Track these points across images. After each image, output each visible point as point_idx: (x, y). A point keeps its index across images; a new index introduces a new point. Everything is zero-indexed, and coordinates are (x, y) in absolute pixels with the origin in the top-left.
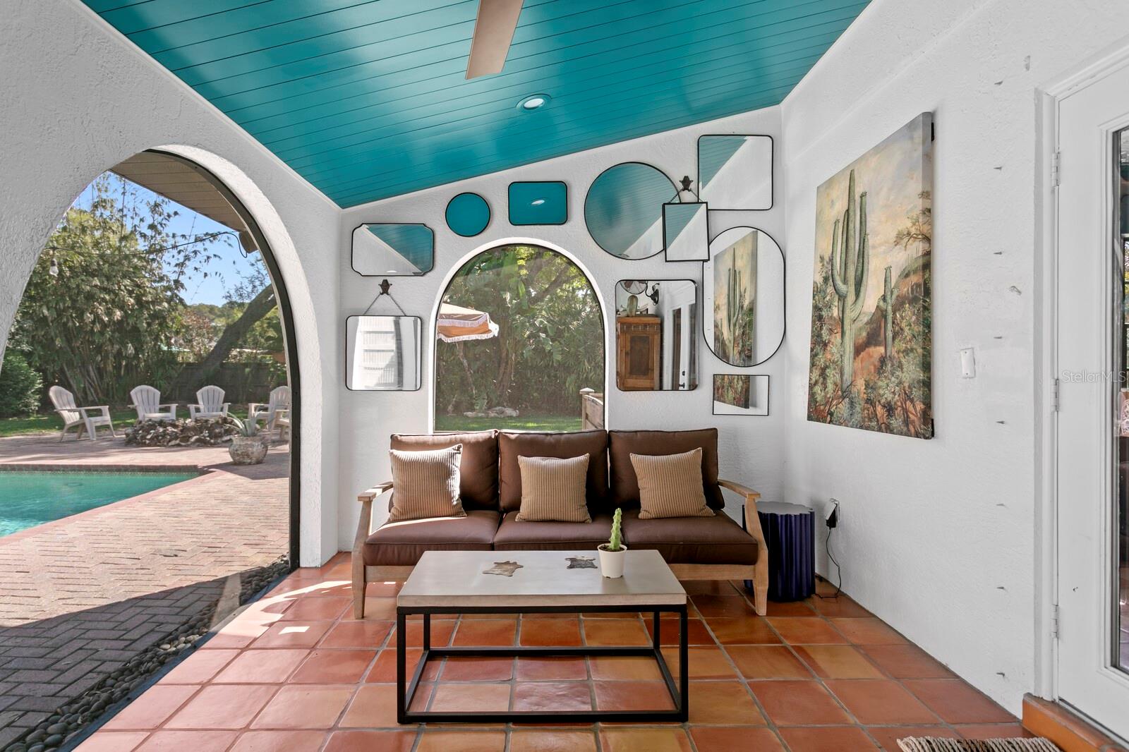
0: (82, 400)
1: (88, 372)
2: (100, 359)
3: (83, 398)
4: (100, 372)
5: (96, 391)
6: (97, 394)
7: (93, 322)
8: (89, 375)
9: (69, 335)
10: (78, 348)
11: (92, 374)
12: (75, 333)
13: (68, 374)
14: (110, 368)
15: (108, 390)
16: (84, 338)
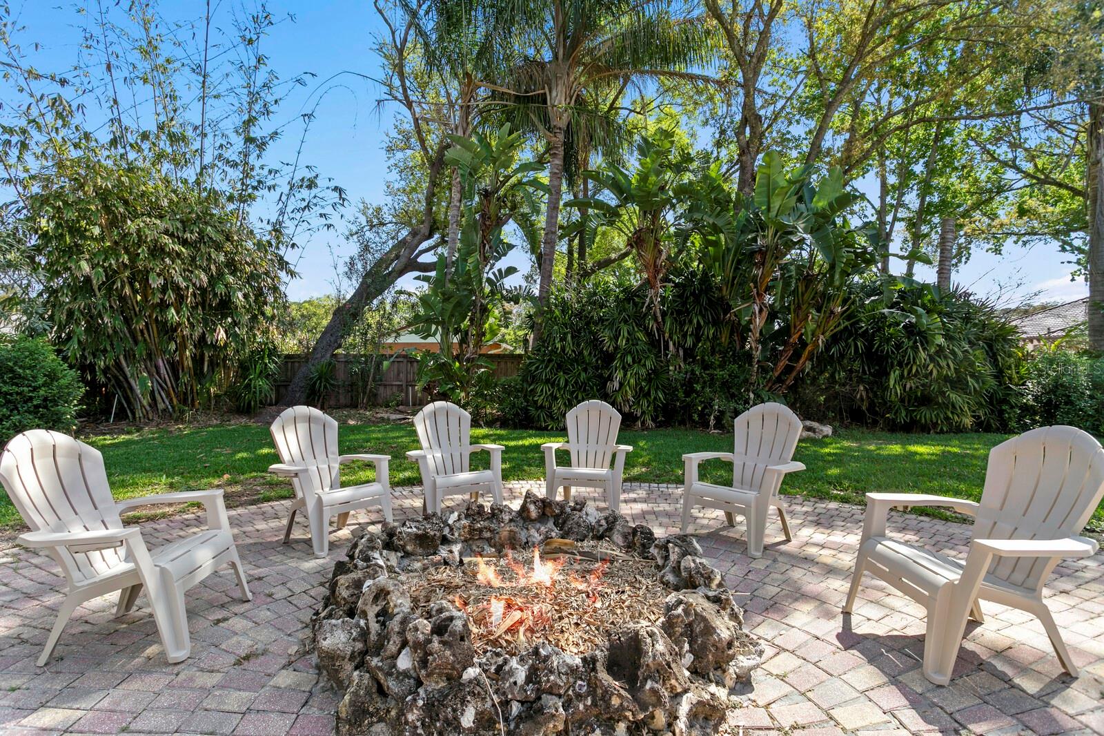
0: (148, 408)
1: (157, 368)
2: (174, 347)
3: (150, 406)
4: (175, 367)
5: (168, 395)
6: (171, 401)
7: (164, 290)
8: (158, 373)
9: (126, 311)
10: (142, 331)
11: (163, 371)
12: (137, 309)
13: (127, 370)
14: (188, 363)
15: (185, 394)
16: (150, 316)
